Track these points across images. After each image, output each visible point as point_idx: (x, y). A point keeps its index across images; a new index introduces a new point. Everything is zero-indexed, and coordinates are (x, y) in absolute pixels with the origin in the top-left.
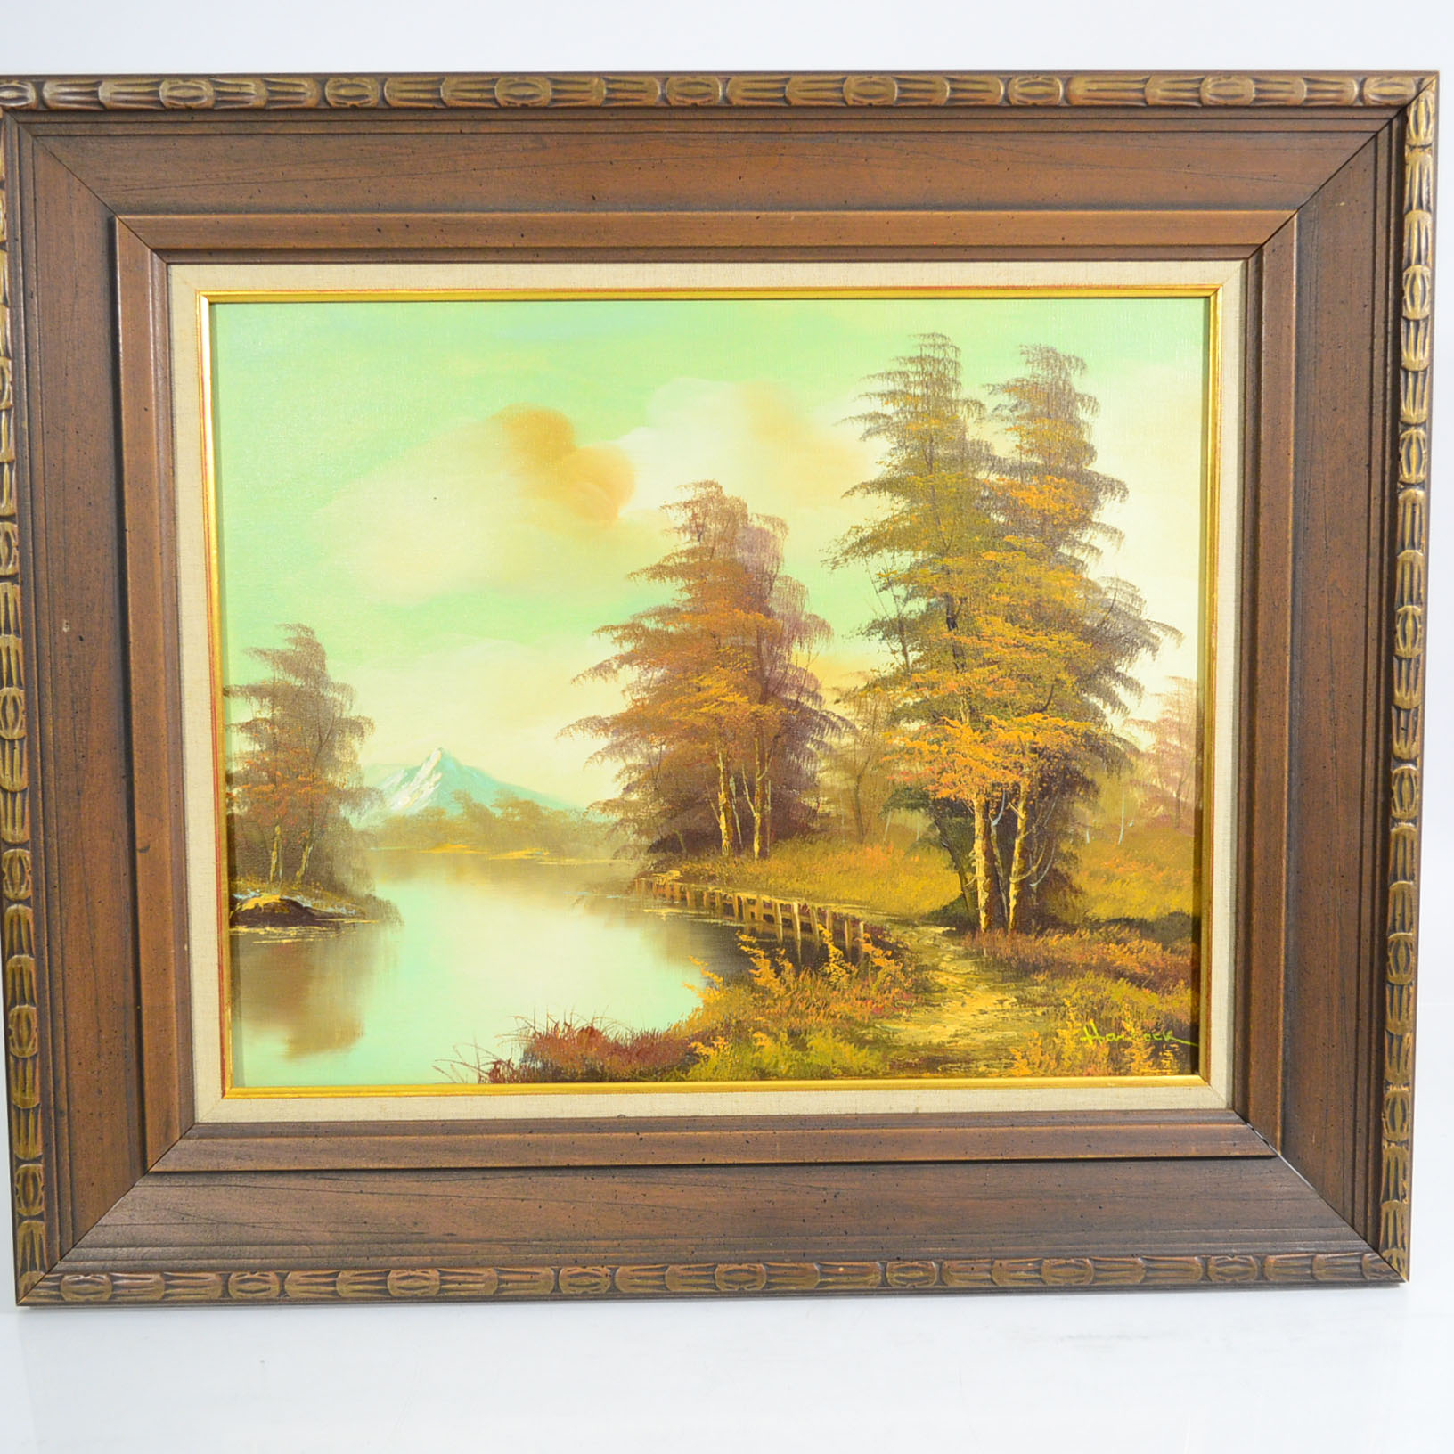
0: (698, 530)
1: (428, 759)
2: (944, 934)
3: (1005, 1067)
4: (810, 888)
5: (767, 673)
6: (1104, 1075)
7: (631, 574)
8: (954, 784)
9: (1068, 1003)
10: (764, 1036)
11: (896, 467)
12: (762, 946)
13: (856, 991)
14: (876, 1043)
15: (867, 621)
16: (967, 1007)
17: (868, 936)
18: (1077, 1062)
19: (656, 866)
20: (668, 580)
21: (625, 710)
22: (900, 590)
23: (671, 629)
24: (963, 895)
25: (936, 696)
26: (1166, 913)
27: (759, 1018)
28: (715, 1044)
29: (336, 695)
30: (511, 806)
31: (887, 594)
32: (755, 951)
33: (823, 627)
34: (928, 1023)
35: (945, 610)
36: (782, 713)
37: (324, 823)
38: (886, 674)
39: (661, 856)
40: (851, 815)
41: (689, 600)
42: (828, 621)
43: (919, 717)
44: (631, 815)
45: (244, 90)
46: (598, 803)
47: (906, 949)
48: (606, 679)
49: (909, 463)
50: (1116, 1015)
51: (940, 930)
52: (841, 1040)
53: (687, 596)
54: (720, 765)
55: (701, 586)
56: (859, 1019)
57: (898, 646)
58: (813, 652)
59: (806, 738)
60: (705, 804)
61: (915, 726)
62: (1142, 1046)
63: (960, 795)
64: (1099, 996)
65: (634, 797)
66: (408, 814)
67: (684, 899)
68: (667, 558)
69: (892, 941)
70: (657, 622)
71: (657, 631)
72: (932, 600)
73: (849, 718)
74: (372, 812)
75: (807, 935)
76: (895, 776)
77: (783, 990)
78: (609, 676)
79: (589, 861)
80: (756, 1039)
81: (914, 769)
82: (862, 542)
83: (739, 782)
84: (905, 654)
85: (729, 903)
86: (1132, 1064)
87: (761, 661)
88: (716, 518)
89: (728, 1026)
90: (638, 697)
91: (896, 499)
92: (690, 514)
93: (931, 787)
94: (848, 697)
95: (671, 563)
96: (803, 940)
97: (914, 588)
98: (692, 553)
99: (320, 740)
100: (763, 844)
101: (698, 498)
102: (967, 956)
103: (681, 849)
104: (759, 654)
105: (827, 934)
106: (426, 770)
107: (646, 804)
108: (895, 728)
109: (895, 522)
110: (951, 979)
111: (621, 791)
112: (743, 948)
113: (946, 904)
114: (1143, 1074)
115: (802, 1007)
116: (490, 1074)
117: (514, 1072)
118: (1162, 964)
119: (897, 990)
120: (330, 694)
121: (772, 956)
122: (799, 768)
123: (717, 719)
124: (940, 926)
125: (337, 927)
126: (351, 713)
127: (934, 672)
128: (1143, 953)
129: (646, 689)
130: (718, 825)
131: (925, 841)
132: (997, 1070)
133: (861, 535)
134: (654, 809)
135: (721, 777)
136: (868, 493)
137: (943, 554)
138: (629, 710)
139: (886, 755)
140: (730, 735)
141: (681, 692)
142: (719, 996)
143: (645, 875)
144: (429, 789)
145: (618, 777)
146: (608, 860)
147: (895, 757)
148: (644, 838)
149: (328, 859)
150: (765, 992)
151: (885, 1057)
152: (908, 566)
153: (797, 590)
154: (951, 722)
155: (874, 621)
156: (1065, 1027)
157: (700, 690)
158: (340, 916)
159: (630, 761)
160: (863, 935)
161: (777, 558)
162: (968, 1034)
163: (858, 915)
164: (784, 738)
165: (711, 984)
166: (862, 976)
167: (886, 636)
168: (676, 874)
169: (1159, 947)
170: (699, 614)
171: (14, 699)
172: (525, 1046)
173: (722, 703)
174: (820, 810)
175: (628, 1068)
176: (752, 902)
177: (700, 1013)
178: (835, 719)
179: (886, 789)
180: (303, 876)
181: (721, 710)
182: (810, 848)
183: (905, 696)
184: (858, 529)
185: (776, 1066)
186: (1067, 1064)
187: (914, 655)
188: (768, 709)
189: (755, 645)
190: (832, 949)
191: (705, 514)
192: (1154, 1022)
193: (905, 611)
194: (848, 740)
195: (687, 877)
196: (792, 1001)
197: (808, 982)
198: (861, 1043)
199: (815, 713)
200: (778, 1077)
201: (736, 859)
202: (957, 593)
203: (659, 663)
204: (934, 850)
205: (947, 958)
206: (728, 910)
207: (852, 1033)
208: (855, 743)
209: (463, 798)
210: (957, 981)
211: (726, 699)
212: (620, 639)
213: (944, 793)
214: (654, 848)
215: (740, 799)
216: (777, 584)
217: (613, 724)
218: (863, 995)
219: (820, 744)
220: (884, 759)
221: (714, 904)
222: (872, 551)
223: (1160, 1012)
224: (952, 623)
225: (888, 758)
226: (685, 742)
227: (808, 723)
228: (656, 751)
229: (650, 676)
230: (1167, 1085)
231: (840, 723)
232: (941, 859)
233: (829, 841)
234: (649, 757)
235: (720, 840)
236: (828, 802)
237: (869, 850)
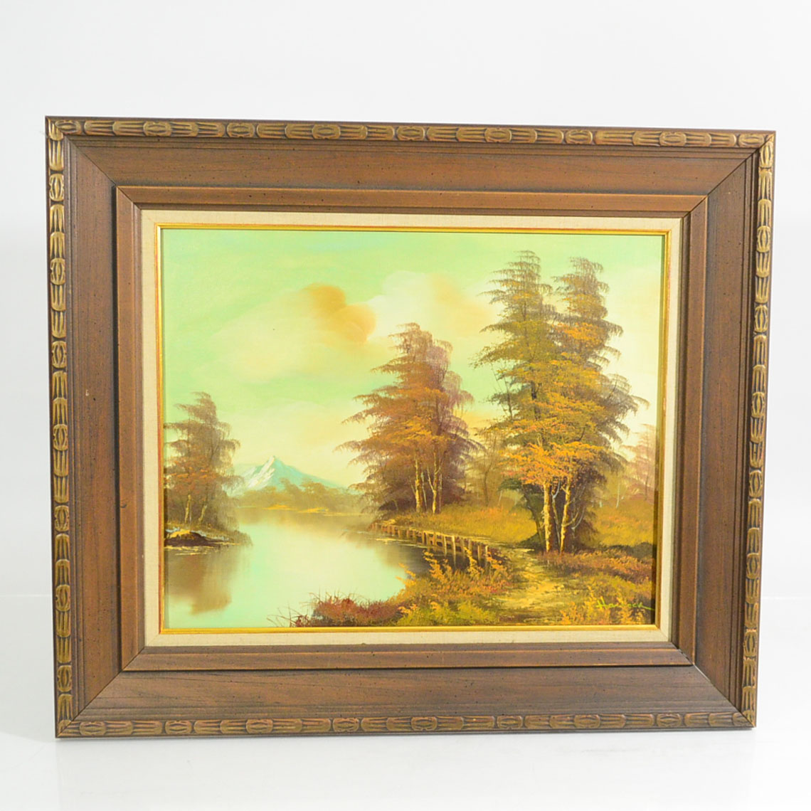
0: (407, 347)
1: (268, 461)
2: (528, 552)
3: (558, 621)
4: (461, 529)
5: (441, 420)
6: (608, 624)
7: (374, 369)
8: (534, 477)
9: (590, 588)
10: (436, 604)
11: (507, 317)
12: (435, 558)
13: (483, 581)
14: (493, 608)
15: (492, 394)
16: (539, 590)
17: (489, 553)
18: (594, 618)
19: (383, 517)
20: (391, 372)
21: (369, 438)
22: (508, 379)
23: (393, 397)
24: (538, 533)
25: (525, 433)
26: (639, 543)
27: (434, 595)
28: (411, 607)
29: (221, 428)
30: (310, 486)
31: (502, 381)
32: (433, 560)
33: (469, 397)
34: (519, 598)
35: (531, 389)
36: (448, 441)
37: (213, 494)
38: (501, 421)
39: (386, 512)
40: (482, 492)
41: (402, 383)
42: (472, 394)
43: (517, 443)
44: (370, 491)
45: (187, 128)
46: (354, 485)
47: (509, 560)
48: (359, 422)
49: (514, 316)
50: (614, 594)
51: (526, 550)
52: (475, 606)
53: (401, 381)
54: (416, 466)
55: (408, 376)
56: (485, 596)
57: (507, 407)
58: (464, 409)
59: (460, 453)
60: (408, 486)
61: (515, 447)
62: (627, 610)
63: (537, 483)
64: (605, 585)
65: (372, 482)
66: (257, 490)
67: (396, 534)
68: (391, 361)
69: (502, 556)
70: (386, 393)
71: (386, 398)
72: (525, 384)
73: (482, 443)
74: (238, 488)
75: (459, 553)
76: (505, 473)
77: (446, 580)
78: (361, 421)
79: (349, 514)
80: (432, 606)
81: (514, 469)
82: (490, 355)
83: (425, 474)
84: (510, 411)
85: (419, 536)
86: (622, 619)
87: (438, 414)
88: (416, 341)
89: (418, 599)
90: (375, 431)
91: (507, 333)
92: (403, 340)
93: (522, 479)
94: (482, 432)
95: (393, 364)
96: (457, 555)
97: (515, 379)
98: (404, 359)
99: (213, 451)
100: (437, 506)
101: (407, 331)
102: (539, 564)
103: (396, 508)
104: (437, 410)
105: (469, 552)
106: (267, 466)
107: (378, 485)
108: (505, 449)
109: (507, 345)
110: (531, 575)
111: (366, 479)
112: (426, 559)
113: (529, 537)
114: (627, 624)
115: (455, 589)
116: (296, 623)
117: (309, 621)
118: (637, 569)
119: (504, 581)
120: (218, 428)
121: (441, 563)
122: (456, 468)
123: (415, 443)
124: (526, 548)
125: (219, 546)
126: (228, 438)
127: (525, 420)
128: (628, 563)
129: (380, 427)
130: (414, 496)
131: (519, 505)
132: (553, 622)
133: (489, 351)
134: (382, 488)
135: (417, 472)
136: (493, 330)
137: (530, 361)
138: (371, 438)
139: (500, 462)
140: (421, 451)
141: (397, 429)
142: (413, 583)
143: (378, 521)
144: (268, 476)
145: (365, 471)
146: (358, 514)
147: (505, 463)
148: (377, 503)
149: (215, 512)
150: (437, 581)
151: (497, 615)
152: (512, 367)
153: (457, 378)
154: (533, 446)
155: (495, 395)
156: (588, 600)
157: (406, 428)
158: (221, 541)
159: (371, 464)
160: (487, 552)
161: (447, 362)
162: (539, 604)
163: (485, 543)
164: (449, 453)
165: (410, 577)
166: (486, 573)
167: (501, 402)
168: (393, 521)
169: (636, 560)
170: (407, 389)
171: (63, 430)
172: (314, 608)
173: (418, 435)
174: (466, 490)
175: (367, 620)
176: (431, 536)
177: (404, 592)
178: (474, 444)
179: (499, 479)
180: (202, 521)
181: (417, 438)
182: (461, 508)
183: (510, 432)
184: (488, 348)
185: (442, 618)
186: (589, 619)
187: (515, 412)
188: (441, 438)
189: (435, 406)
190: (471, 560)
191: (411, 340)
192: (633, 598)
193: (511, 390)
194: (481, 454)
195: (398, 523)
196: (451, 586)
197: (459, 577)
198: (485, 608)
199: (465, 440)
200: (442, 624)
201: (424, 514)
202: (537, 381)
203: (386, 414)
204: (524, 510)
205: (529, 565)
206: (419, 539)
207: (480, 602)
208: (485, 456)
209: (285, 481)
210: (534, 576)
211: (419, 433)
212: (366, 402)
213: (529, 481)
214: (382, 508)
215: (426, 484)
216: (446, 375)
217: (362, 445)
218: (487, 583)
219: (467, 456)
220: (499, 464)
221: (411, 536)
222: (495, 359)
223: (636, 593)
224: (534, 396)
225: (501, 463)
226: (399, 454)
227: (461, 445)
228: (384, 458)
229: (381, 421)
230: (638, 629)
231: (477, 445)
232: (528, 514)
233: (471, 505)
234: (380, 462)
235: (416, 504)
236: (470, 485)
237: (491, 510)
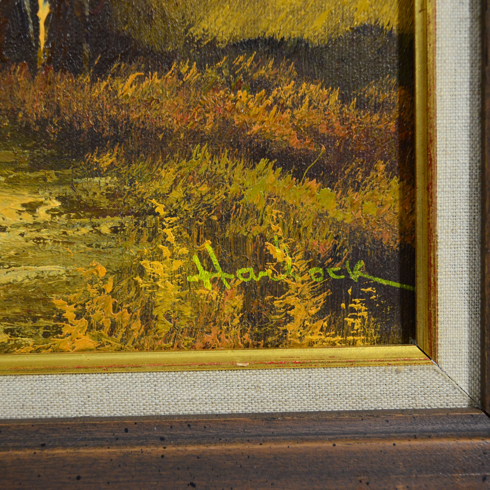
3: (46, 335)
6: (235, 347)
9: (160, 209)
18: (183, 323)
26: (345, 28)
50: (256, 231)
62: (306, 290)
64: (220, 194)
86: (290, 327)
114: (311, 344)
118: (340, 131)
128: (303, 109)
132: (30, 341)
156: (157, 256)
169: (335, 97)
186: (164, 327)
192: (330, 242)
223: (338, 224)
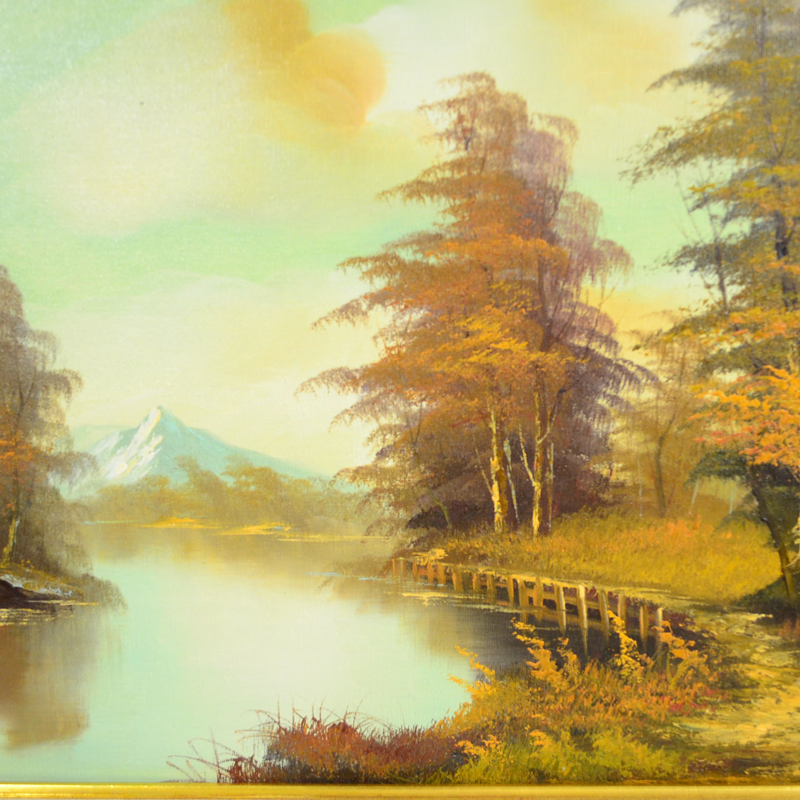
0: (465, 136)
1: (146, 419)
2: (759, 622)
4: (600, 569)
5: (550, 314)
7: (383, 193)
8: (778, 446)
10: (542, 735)
11: (717, 50)
12: (541, 634)
13: (652, 686)
14: (673, 744)
15: (675, 248)
16: (782, 704)
17: (667, 624)
19: (416, 543)
20: (428, 199)
21: (376, 359)
22: (718, 208)
23: (432, 260)
24: (783, 578)
25: (759, 341)
27: (538, 715)
28: (487, 743)
29: (36, 345)
30: (246, 474)
31: (702, 214)
32: (534, 641)
33: (620, 256)
34: (735, 722)
35: (773, 233)
36: (568, 363)
37: (31, 493)
38: (698, 314)
39: (422, 532)
40: (650, 484)
41: (454, 225)
42: (627, 248)
43: (737, 366)
44: (386, 485)
46: (347, 470)
47: (713, 638)
48: (354, 323)
49: (732, 45)
51: (754, 617)
52: (633, 740)
53: (451, 219)
54: (493, 426)
55: (469, 207)
56: (654, 717)
57: (713, 279)
58: (608, 287)
59: (597, 393)
60: (474, 471)
61: (731, 377)
63: (784, 460)
65: (390, 463)
66: (126, 483)
67: (449, 581)
68: (427, 172)
69: (696, 629)
70: (416, 252)
71: (415, 263)
72: (759, 221)
73: (650, 368)
74: (84, 481)
75: (595, 624)
76: (705, 438)
77: (565, 684)
78: (358, 319)
79: (337, 538)
80: (533, 739)
81: (728, 429)
82: (671, 149)
83: (515, 445)
84: (722, 287)
85: (502, 586)
87: (543, 300)
88: (489, 120)
89: (501, 723)
90: (392, 344)
91: (717, 91)
92: (455, 116)
93: (749, 451)
94: (651, 342)
95: (431, 178)
96: (591, 629)
97: (735, 206)
98: (457, 165)
99: (21, 397)
100: (543, 518)
101: (464, 95)
102: (785, 647)
103: (445, 524)
104: (539, 290)
105: (619, 621)
106: (145, 432)
107: (404, 471)
108: (707, 380)
109: (714, 122)
110: (764, 672)
111: (373, 457)
112: (519, 637)
113: (762, 587)
115: (587, 703)
116: (231, 772)
117: (258, 770)
119: (700, 685)
120: (29, 344)
121: (553, 646)
122: (588, 429)
123: (489, 370)
124: (754, 612)
125: (53, 610)
126: (55, 366)
127: (757, 311)
129: (403, 335)
130: (489, 496)
131: (740, 515)
133: (670, 138)
134: (413, 478)
135: (494, 440)
136: (681, 83)
137: (774, 160)
138: (384, 360)
139: (695, 412)
140: (504, 389)
141: (445, 338)
142: (490, 691)
143: (403, 553)
144: (149, 454)
145: (370, 439)
146: (359, 537)
147: (706, 415)
148: (401, 511)
149: (38, 533)
150: (545, 686)
151: (683, 759)
152: (728, 177)
153: (589, 210)
154: (777, 372)
155: (685, 248)
157: (467, 335)
158: (55, 597)
159: (384, 421)
160: (661, 621)
161: (564, 170)
162: (781, 735)
163: (656, 599)
164: (570, 393)
165: (481, 677)
166: (659, 669)
167: (700, 266)
168: (440, 553)
170: (466, 241)
172: (269, 742)
173: (495, 350)
174: (613, 479)
175: (386, 768)
176: (530, 585)
177: (469, 709)
178: (632, 369)
179: (693, 453)
180: (11, 554)
181: (494, 359)
182: (600, 522)
183: (720, 340)
184: (667, 131)
185: (556, 767)
187: (733, 290)
188: (552, 358)
189: (535, 279)
190: (625, 639)
191: (474, 116)
193: (724, 234)
194: (648, 394)
195: (453, 557)
196: (576, 697)
197: (595, 675)
198: (656, 743)
199: (609, 362)
200: (561, 781)
201: (511, 536)
202: (791, 211)
203: (417, 302)
204: (750, 525)
205: (761, 649)
206: (501, 594)
207: (645, 732)
208: (658, 398)
209: (188, 465)
210: (772, 675)
211: (499, 346)
212: (370, 274)
213: (765, 458)
214: (414, 523)
215: (517, 466)
216: (564, 202)
217: (363, 377)
218: (659, 690)
219: (615, 400)
220: (693, 417)
221: (484, 587)
222: (684, 159)
224: (782, 249)
225: (698, 416)
226: (449, 397)
227: (600, 374)
228: (415, 408)
229: (406, 318)
231: (639, 374)
232: (759, 535)
233: (623, 515)
234: (406, 417)
235: (493, 514)
236: (623, 469)
237: (671, 525)
